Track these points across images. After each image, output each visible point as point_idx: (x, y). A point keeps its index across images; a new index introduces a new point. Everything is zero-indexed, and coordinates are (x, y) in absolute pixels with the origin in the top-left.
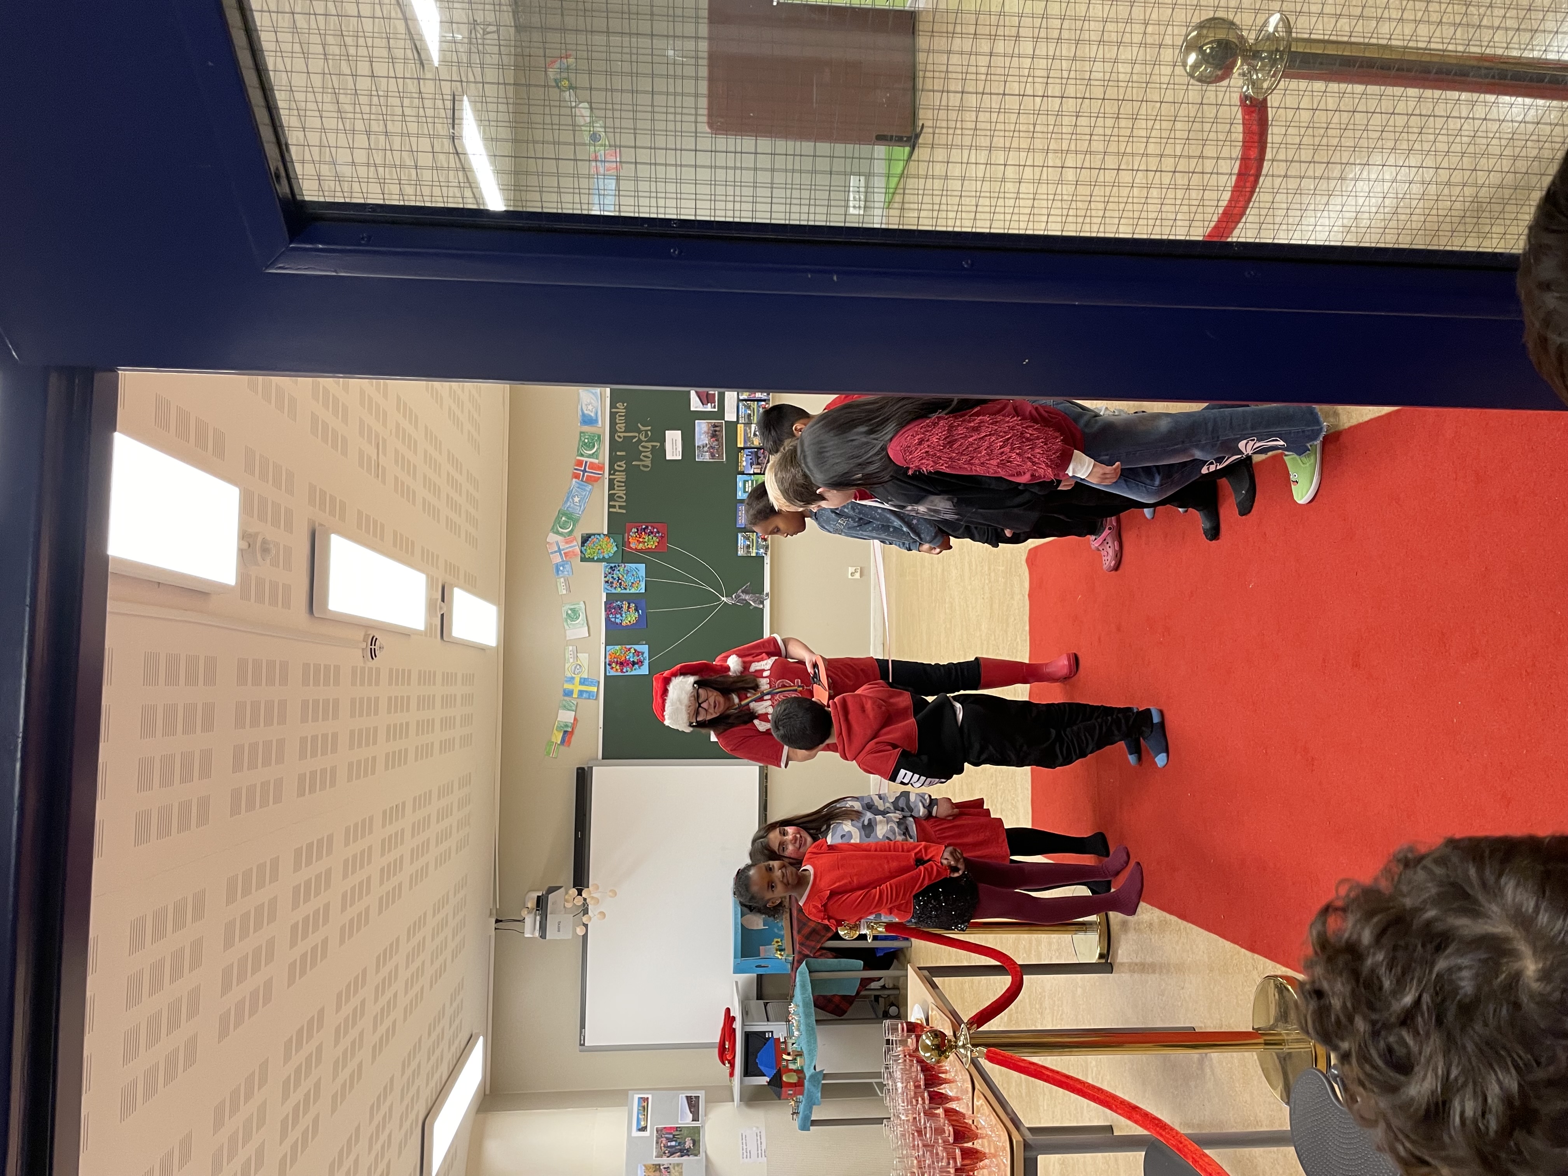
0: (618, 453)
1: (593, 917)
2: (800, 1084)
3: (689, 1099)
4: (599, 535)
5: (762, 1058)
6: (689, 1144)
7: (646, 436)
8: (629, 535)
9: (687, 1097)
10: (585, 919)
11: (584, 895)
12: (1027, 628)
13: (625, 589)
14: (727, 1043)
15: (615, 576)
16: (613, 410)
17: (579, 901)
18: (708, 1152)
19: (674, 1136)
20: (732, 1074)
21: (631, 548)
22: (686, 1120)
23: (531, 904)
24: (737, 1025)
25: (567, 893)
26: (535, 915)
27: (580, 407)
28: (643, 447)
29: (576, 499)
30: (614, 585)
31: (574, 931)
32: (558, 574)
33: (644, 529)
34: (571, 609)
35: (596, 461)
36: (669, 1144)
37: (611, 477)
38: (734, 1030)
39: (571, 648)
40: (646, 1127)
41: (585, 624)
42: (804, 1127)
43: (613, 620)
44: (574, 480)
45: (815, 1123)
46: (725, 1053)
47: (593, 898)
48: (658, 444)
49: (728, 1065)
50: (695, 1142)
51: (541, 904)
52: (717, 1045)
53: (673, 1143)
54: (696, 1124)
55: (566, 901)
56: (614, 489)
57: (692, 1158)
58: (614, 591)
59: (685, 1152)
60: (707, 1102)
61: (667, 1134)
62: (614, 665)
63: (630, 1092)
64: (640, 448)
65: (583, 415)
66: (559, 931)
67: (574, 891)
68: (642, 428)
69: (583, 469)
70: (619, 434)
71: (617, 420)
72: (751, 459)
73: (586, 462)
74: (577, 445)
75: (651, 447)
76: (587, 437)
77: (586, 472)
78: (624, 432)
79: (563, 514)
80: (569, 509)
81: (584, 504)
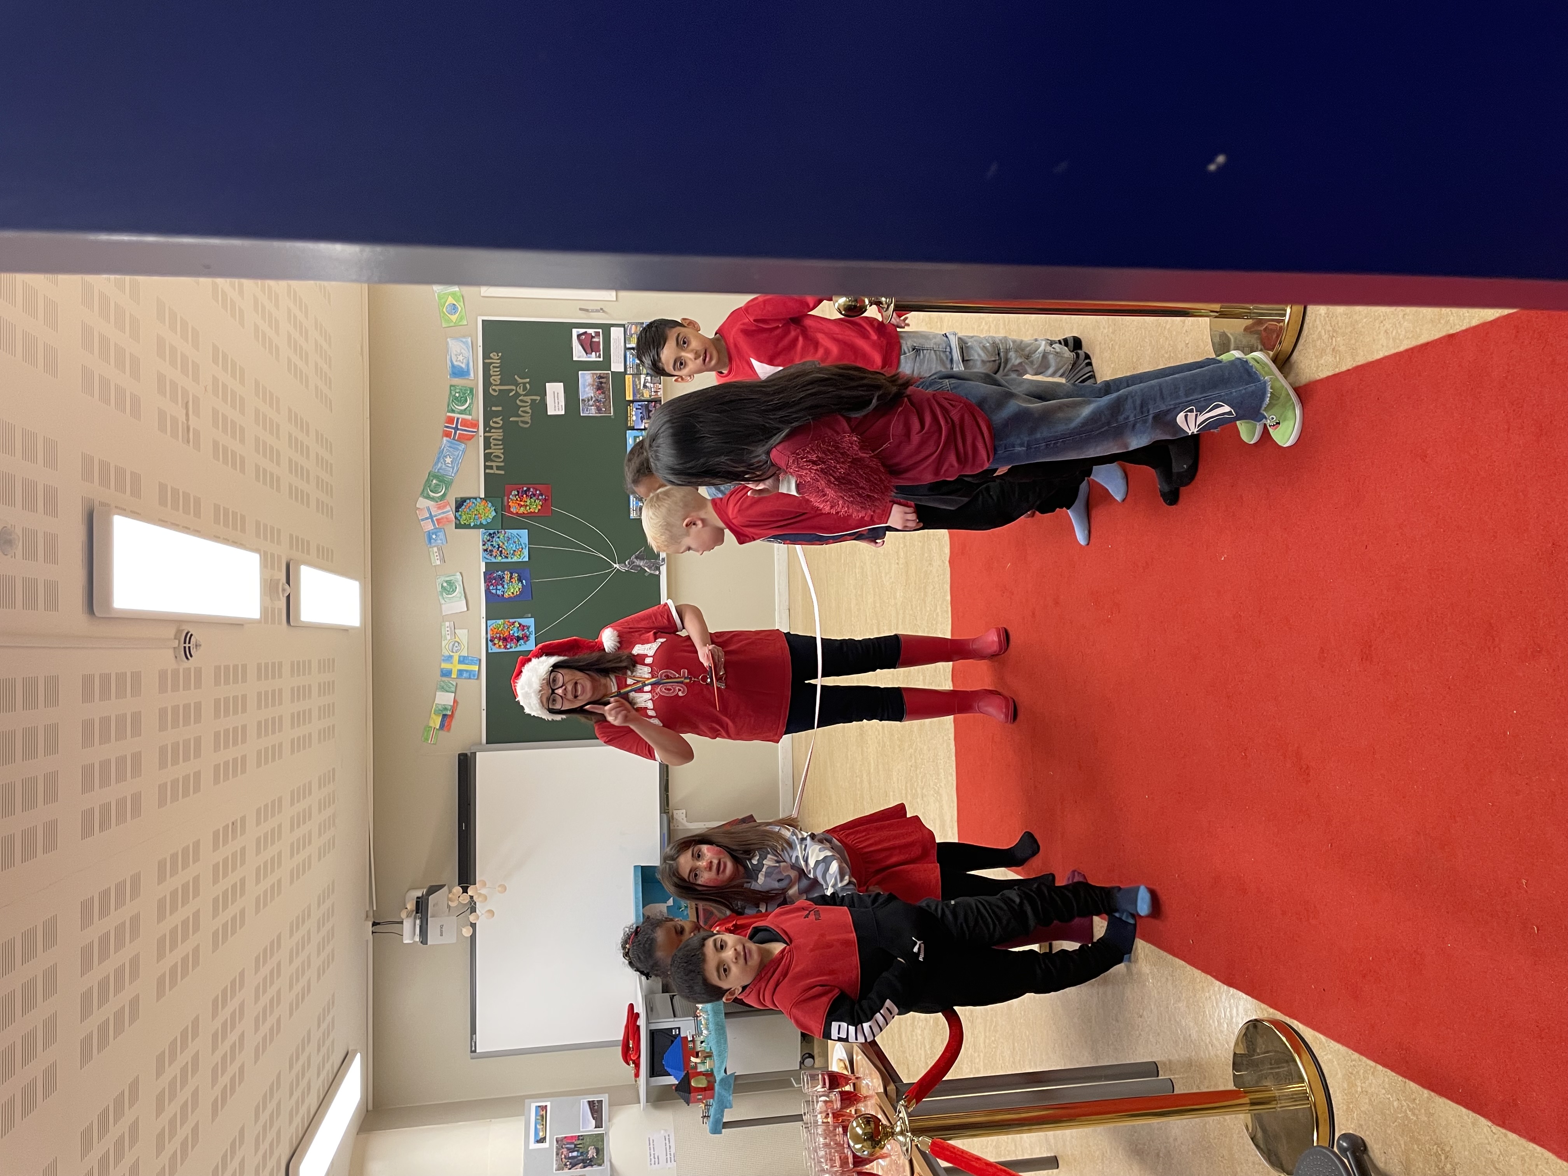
0: (494, 408)
1: (481, 917)
2: (710, 1088)
3: (591, 1104)
4: (475, 498)
5: (670, 1057)
6: (592, 1153)
7: (525, 389)
9: (589, 1102)
10: (472, 918)
11: (470, 893)
12: (949, 598)
13: (507, 558)
14: (631, 1042)
15: (494, 543)
16: (487, 361)
17: (465, 899)
18: (613, 1161)
19: (576, 1145)
20: (637, 1075)
21: (512, 513)
22: (589, 1127)
23: (411, 906)
24: (642, 1022)
25: (450, 892)
26: (415, 918)
27: (448, 357)
28: (521, 401)
30: (494, 554)
31: (460, 932)
32: (430, 542)
34: (446, 582)
35: (469, 417)
36: (570, 1155)
37: (487, 434)
38: (638, 1027)
39: (447, 624)
40: (545, 1138)
41: (463, 597)
42: (716, 1130)
43: (494, 591)
44: (445, 438)
45: (727, 1125)
46: (629, 1052)
47: (480, 895)
48: (539, 398)
49: (632, 1065)
50: (599, 1151)
51: (421, 906)
52: (621, 1043)
53: (575, 1154)
54: (599, 1131)
55: (449, 899)
56: (490, 448)
57: (595, 1168)
58: (494, 560)
59: (587, 1162)
60: (611, 1105)
61: (568, 1144)
62: (496, 641)
63: (527, 1101)
64: (518, 402)
65: (453, 366)
66: (441, 935)
67: (458, 890)
68: (520, 380)
69: (454, 426)
70: (494, 387)
71: (491, 372)
72: (641, 413)
73: (458, 419)
74: (447, 400)
75: (530, 401)
76: (458, 391)
77: (458, 429)
78: (500, 385)
79: (433, 477)
80: (441, 471)
81: (457, 465)
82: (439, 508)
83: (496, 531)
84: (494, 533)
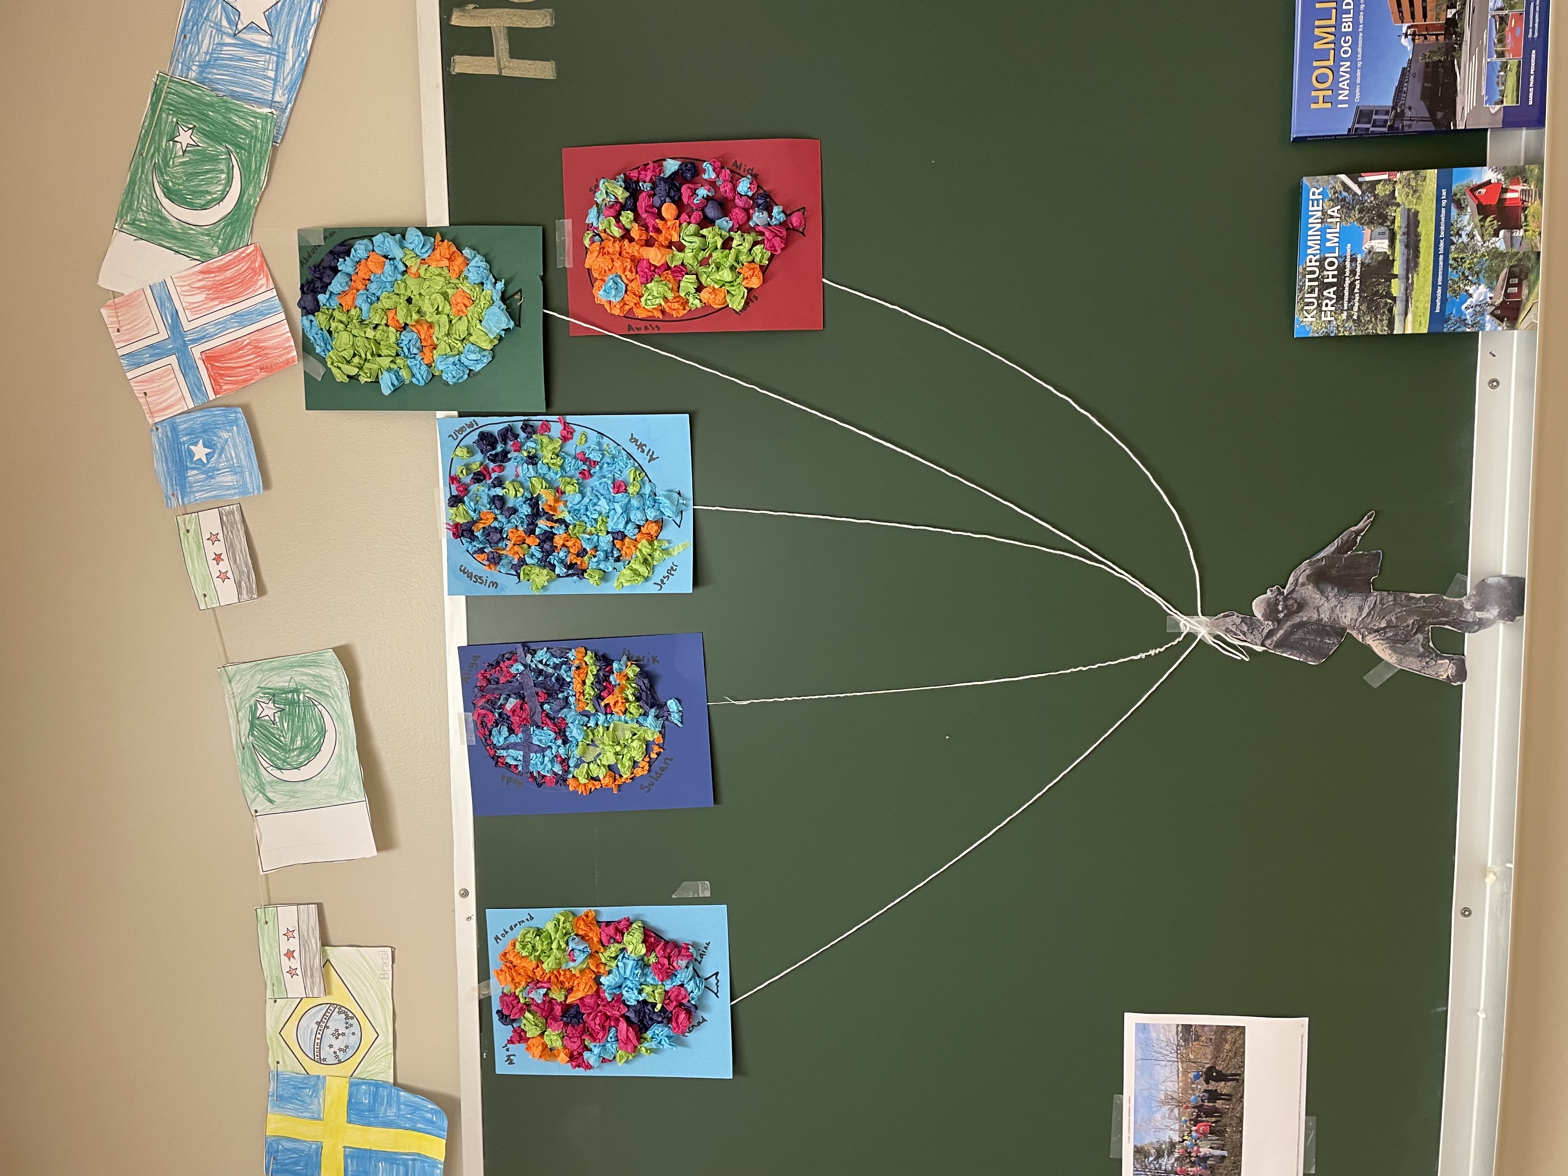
4: (399, 232)
8: (581, 227)
13: (576, 571)
15: (512, 494)
21: (598, 314)
30: (509, 551)
32: (182, 484)
33: (675, 182)
34: (274, 696)
39: (288, 916)
43: (513, 756)
58: (510, 586)
62: (530, 1023)
79: (177, 112)
80: (216, 75)
81: (301, 33)
82: (219, 292)
83: (517, 422)
84: (508, 433)
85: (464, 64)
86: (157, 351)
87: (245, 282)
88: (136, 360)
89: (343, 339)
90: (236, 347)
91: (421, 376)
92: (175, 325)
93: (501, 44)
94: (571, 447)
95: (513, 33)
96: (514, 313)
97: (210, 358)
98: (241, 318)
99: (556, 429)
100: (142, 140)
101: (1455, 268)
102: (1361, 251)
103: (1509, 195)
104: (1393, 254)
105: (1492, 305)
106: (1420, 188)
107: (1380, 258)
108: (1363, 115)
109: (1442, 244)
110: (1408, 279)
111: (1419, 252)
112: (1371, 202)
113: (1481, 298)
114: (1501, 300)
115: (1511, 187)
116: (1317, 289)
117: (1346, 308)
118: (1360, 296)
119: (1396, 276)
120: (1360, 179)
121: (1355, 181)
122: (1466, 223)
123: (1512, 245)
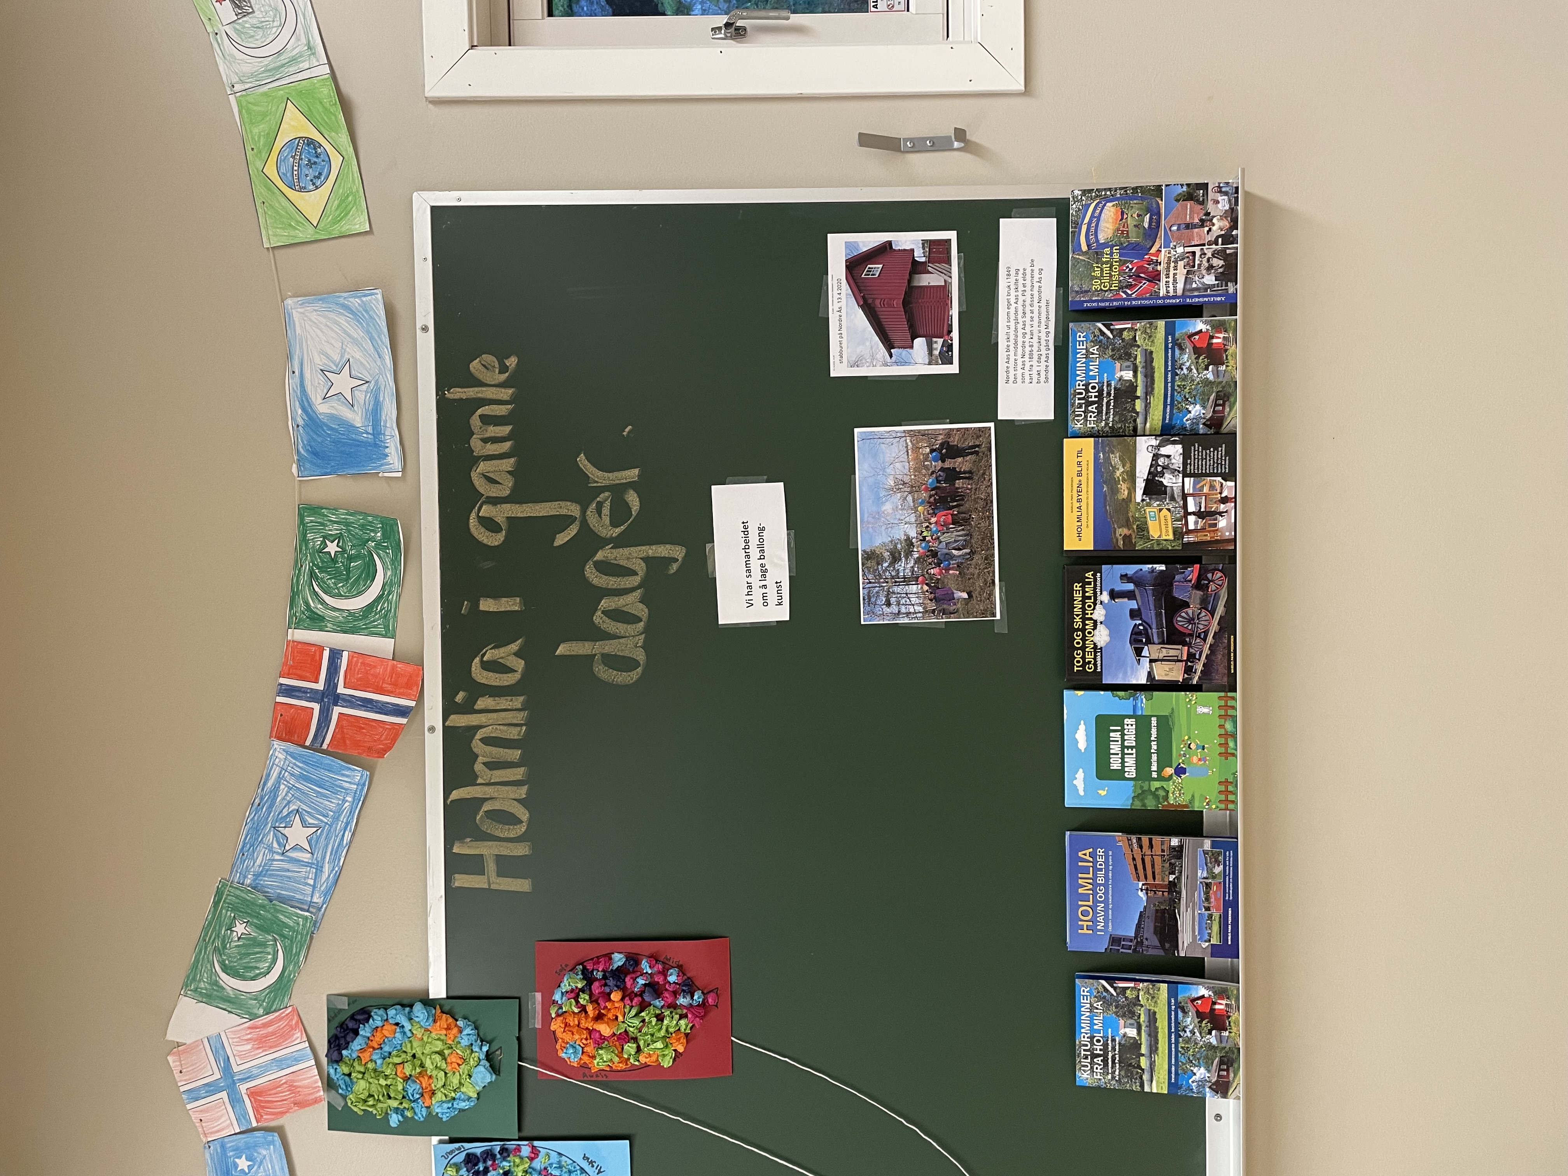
0: (487, 605)
4: (410, 1003)
7: (620, 512)
8: (548, 1002)
16: (456, 393)
21: (562, 1067)
27: (291, 383)
28: (605, 568)
29: (297, 834)
33: (620, 974)
35: (383, 646)
37: (459, 720)
44: (277, 744)
48: (678, 552)
56: (471, 780)
64: (590, 571)
65: (313, 422)
68: (598, 476)
69: (320, 686)
70: (486, 511)
71: (475, 443)
72: (1134, 614)
73: (335, 655)
74: (288, 571)
75: (640, 567)
76: (333, 529)
77: (337, 699)
78: (513, 498)
79: (235, 909)
80: (267, 881)
81: (336, 853)
82: (262, 1042)
83: (497, 1146)
84: (489, 1155)
85: (461, 881)
86: (211, 1089)
87: (284, 1036)
88: (195, 1095)
89: (361, 1086)
90: (275, 1085)
91: (421, 1114)
92: (227, 1068)
93: (491, 866)
94: (538, 1164)
95: (499, 858)
96: (495, 1068)
97: (253, 1094)
98: (280, 1063)
99: (526, 1151)
100: (206, 929)
101: (1183, 1054)
102: (1118, 1035)
103: (1217, 1007)
104: (1140, 1039)
105: (1210, 1082)
106: (1156, 996)
107: (1131, 1041)
108: (1115, 940)
109: (1173, 1036)
110: (1151, 1058)
111: (1158, 1040)
112: (1123, 1002)
113: (1202, 1077)
114: (1216, 1079)
115: (1219, 1001)
116: (1089, 1057)
117: (1110, 1072)
118: (1120, 1066)
119: (1143, 1055)
120: (1115, 985)
121: (1112, 986)
122: (1189, 1023)
123: (1221, 1042)
